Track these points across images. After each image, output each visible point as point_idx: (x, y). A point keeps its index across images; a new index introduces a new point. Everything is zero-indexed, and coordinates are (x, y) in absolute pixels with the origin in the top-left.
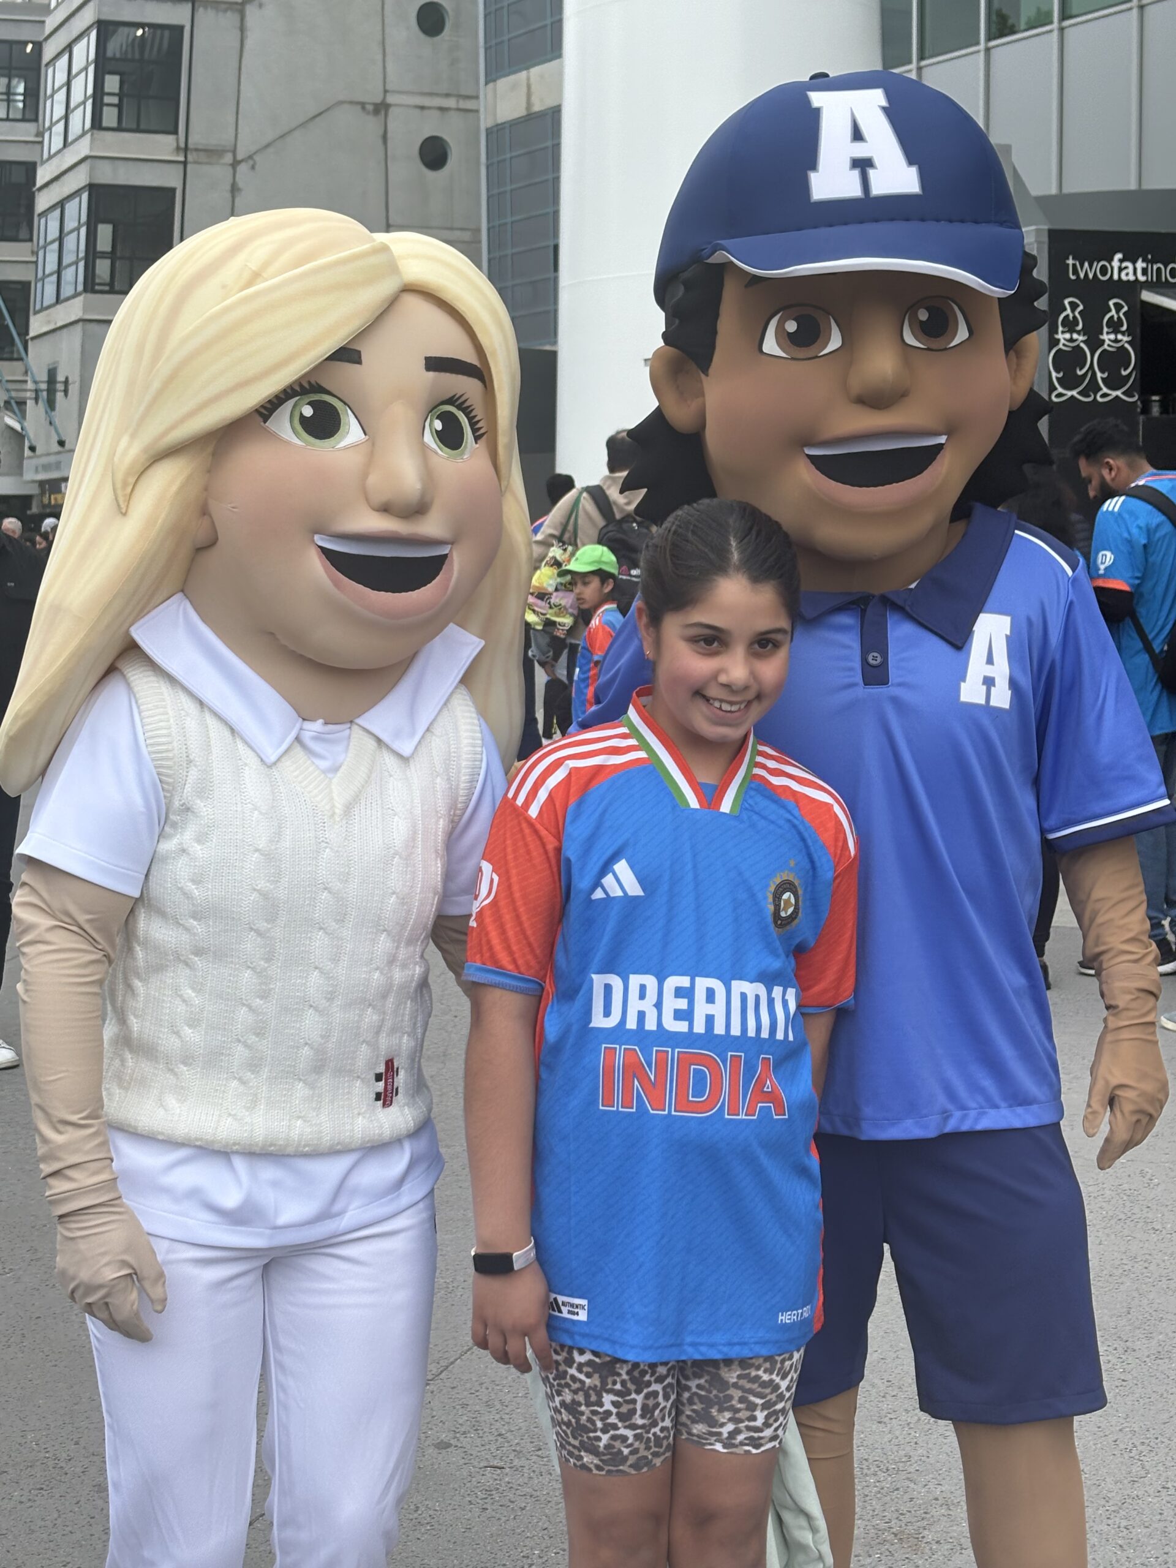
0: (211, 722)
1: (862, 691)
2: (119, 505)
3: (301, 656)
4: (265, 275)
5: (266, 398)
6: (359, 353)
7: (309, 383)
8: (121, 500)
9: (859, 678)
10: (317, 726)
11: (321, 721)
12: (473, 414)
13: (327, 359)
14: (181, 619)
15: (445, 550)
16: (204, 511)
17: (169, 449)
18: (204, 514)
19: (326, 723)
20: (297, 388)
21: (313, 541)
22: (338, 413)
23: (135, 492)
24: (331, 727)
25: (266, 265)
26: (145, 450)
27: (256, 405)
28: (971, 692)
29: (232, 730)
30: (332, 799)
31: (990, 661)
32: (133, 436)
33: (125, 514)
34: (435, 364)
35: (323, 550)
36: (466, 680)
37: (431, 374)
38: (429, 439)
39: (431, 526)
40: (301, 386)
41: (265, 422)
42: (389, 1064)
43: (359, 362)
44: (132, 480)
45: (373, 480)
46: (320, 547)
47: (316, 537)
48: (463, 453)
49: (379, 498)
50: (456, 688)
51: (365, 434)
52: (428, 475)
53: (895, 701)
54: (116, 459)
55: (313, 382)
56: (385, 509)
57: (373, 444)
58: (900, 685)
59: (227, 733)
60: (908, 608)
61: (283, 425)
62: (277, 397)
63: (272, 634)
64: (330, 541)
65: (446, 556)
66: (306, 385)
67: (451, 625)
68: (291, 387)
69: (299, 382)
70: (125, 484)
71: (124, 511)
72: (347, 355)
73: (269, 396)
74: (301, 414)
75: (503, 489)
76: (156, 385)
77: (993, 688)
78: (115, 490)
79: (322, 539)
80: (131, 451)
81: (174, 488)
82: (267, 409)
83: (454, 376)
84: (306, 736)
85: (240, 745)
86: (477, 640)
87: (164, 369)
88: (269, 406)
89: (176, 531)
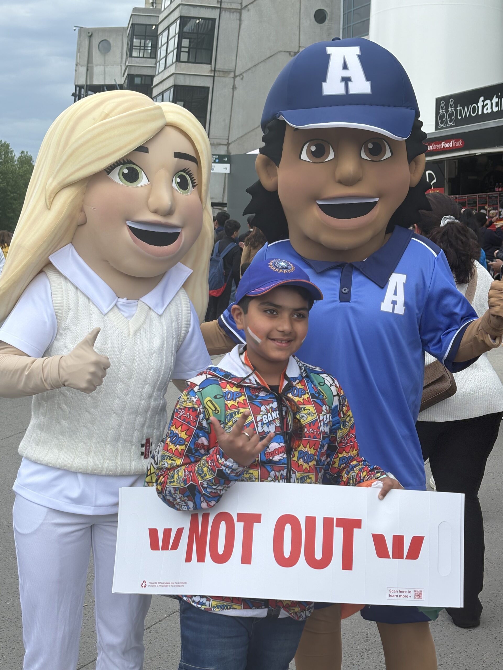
0: (80, 295)
1: (338, 304)
2: (47, 206)
3: (119, 271)
4: (110, 115)
5: (109, 165)
6: (148, 148)
7: (127, 160)
8: (48, 204)
9: (338, 299)
10: (124, 300)
11: (126, 298)
12: (192, 177)
13: (134, 150)
14: (70, 253)
15: (179, 230)
16: (82, 210)
17: (69, 183)
18: (82, 211)
19: (128, 300)
20: (122, 162)
21: (126, 223)
22: (138, 172)
23: (54, 200)
24: (129, 301)
25: (111, 111)
26: (59, 184)
27: (105, 167)
28: (386, 307)
29: (89, 299)
30: (129, 329)
31: (395, 294)
32: (54, 178)
33: (49, 209)
34: (178, 155)
35: (130, 227)
36: (185, 286)
37: (176, 159)
38: (174, 185)
39: (174, 220)
40: (124, 161)
41: (108, 174)
42: (148, 440)
43: (147, 152)
44: (53, 196)
45: (151, 200)
46: (128, 226)
47: (127, 222)
48: (188, 192)
49: (153, 207)
50: (181, 289)
51: (149, 181)
52: (173, 199)
53: (352, 309)
54: (47, 187)
55: (128, 159)
56: (156, 212)
57: (152, 186)
58: (355, 302)
59: (86, 300)
60: (361, 270)
61: (115, 176)
62: (113, 164)
63: (107, 261)
64: (133, 224)
65: (179, 233)
66: (126, 161)
67: (179, 263)
68: (119, 160)
69: (123, 159)
70: (50, 197)
71: (49, 208)
72: (143, 149)
73: (111, 163)
74: (123, 172)
75: (203, 208)
76: (65, 157)
77: (396, 306)
78: (45, 199)
79: (129, 223)
80: (53, 184)
81: (70, 200)
82: (109, 169)
83: (185, 160)
84: (119, 304)
85: (92, 305)
86: (190, 270)
87: (68, 151)
88: (110, 168)
89: (70, 217)
